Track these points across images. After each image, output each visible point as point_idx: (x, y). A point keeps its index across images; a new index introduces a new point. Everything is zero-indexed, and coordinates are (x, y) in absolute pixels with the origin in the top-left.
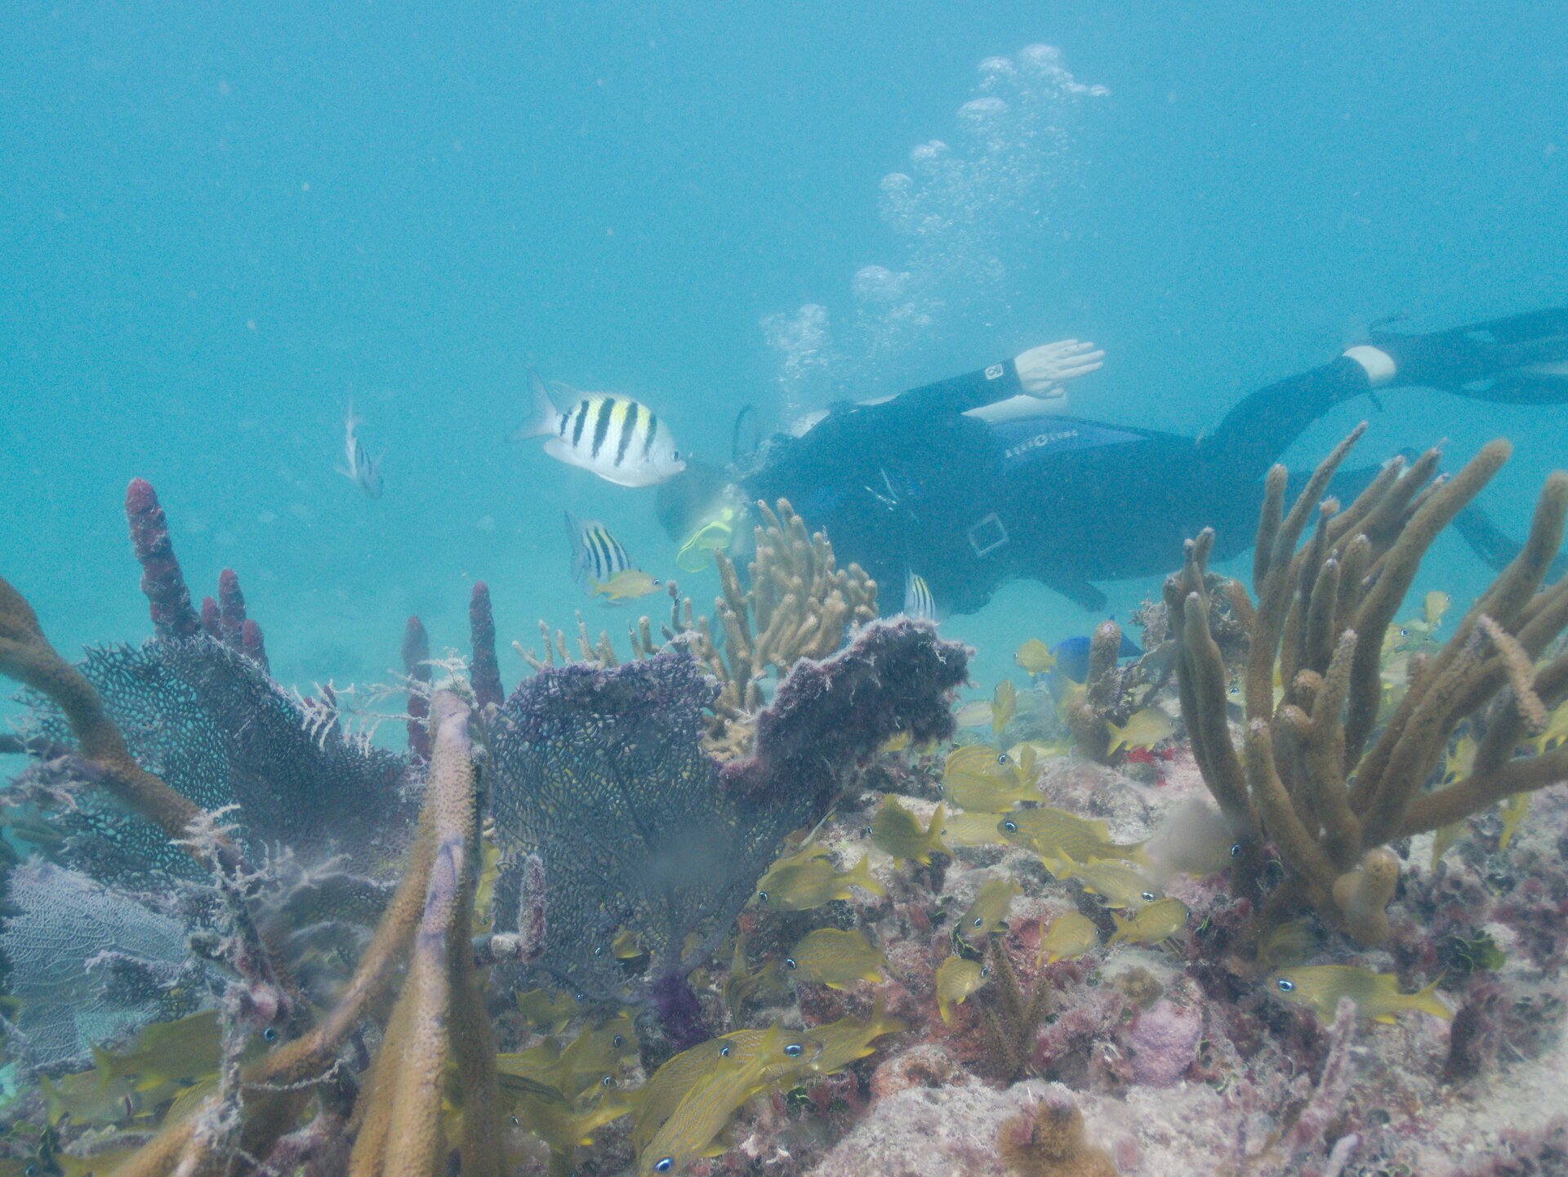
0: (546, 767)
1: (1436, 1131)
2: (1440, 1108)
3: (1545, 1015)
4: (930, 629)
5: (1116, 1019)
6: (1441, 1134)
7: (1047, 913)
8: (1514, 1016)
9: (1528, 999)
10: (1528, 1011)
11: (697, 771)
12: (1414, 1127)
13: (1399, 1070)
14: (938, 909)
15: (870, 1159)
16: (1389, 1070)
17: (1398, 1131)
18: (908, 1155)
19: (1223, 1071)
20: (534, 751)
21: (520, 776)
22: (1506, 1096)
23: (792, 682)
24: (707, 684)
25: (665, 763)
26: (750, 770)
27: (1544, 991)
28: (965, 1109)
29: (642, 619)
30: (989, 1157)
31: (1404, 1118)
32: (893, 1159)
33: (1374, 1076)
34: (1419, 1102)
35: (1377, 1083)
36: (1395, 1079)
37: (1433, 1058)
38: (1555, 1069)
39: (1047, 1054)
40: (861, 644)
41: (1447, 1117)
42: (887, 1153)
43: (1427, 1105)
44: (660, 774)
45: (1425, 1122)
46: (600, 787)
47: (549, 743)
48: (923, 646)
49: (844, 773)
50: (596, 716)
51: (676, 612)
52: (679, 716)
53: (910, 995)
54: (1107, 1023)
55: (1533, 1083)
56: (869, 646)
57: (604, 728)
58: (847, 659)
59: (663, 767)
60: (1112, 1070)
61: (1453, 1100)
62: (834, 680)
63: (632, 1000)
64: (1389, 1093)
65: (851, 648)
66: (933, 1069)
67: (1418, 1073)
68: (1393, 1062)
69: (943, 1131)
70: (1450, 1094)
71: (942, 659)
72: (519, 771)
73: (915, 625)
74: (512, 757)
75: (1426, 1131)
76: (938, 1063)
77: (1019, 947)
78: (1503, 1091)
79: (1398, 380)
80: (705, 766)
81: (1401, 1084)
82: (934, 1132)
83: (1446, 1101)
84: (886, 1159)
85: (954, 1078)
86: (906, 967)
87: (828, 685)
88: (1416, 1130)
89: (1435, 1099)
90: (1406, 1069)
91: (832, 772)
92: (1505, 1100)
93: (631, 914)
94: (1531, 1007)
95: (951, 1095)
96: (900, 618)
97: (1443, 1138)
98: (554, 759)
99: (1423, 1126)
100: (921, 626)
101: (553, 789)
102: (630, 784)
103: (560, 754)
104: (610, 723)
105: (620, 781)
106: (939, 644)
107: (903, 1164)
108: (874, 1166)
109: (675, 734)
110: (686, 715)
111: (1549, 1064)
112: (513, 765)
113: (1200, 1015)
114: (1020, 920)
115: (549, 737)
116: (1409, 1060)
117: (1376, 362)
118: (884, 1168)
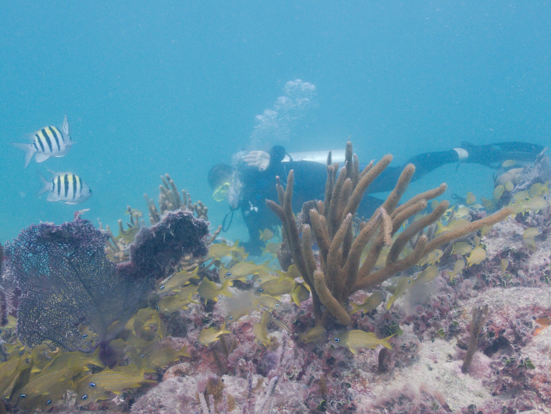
0: (41, 263)
1: (372, 392)
2: (375, 384)
3: (411, 350)
4: (190, 214)
5: (254, 352)
6: (374, 393)
7: (252, 320)
8: (400, 350)
9: (405, 344)
10: (405, 348)
11: (107, 267)
12: (365, 391)
13: (360, 370)
14: (206, 318)
15: (148, 401)
16: (357, 370)
17: (360, 392)
18: (162, 399)
19: (293, 370)
20: (35, 257)
21: (29, 266)
22: (400, 379)
23: (140, 234)
24: (101, 233)
25: (93, 263)
26: (128, 266)
27: (410, 341)
28: (191, 384)
29: (119, 221)
30: (193, 399)
31: (362, 387)
32: (156, 401)
33: (352, 372)
34: (367, 381)
35: (353, 375)
36: (359, 373)
37: (374, 366)
38: (417, 370)
39: (229, 365)
40: (165, 220)
41: (377, 386)
42: (155, 399)
43: (370, 383)
44: (91, 267)
45: (369, 388)
46: (66, 272)
47: (42, 254)
48: (188, 221)
49: (166, 268)
50: (60, 244)
51: (132, 217)
52: (95, 245)
53: (195, 348)
54: (251, 354)
55: (410, 375)
56: (168, 221)
57: (64, 249)
58: (160, 226)
59: (92, 265)
60: (242, 368)
61: (380, 381)
62: (156, 233)
63: (86, 351)
64: (357, 378)
65: (161, 221)
66: (184, 371)
67: (368, 372)
68: (359, 368)
69: (178, 391)
70: (379, 379)
71: (195, 225)
72: (29, 264)
73: (184, 213)
74: (25, 258)
75: (369, 392)
76: (186, 369)
77: (241, 333)
78: (400, 378)
79: (469, 160)
80: (110, 264)
81: (361, 375)
82: (175, 391)
83: (377, 381)
84: (154, 401)
85: (191, 374)
86: (194, 339)
87: (154, 235)
88: (366, 391)
89: (374, 380)
90: (363, 370)
91: (162, 268)
92: (399, 381)
93: (84, 319)
94: (406, 347)
95: (187, 379)
96: (180, 210)
97: (375, 394)
98: (45, 260)
99: (368, 390)
100: (186, 213)
101: (45, 271)
102: (79, 270)
103: (47, 259)
104: (66, 248)
105: (74, 269)
106: (194, 220)
107: (159, 402)
108: (149, 403)
109: (95, 253)
110: (98, 245)
111: (416, 368)
112: (26, 262)
113: (293, 353)
114: (242, 323)
115: (41, 252)
116: (365, 367)
117: (462, 153)
118: (153, 404)
